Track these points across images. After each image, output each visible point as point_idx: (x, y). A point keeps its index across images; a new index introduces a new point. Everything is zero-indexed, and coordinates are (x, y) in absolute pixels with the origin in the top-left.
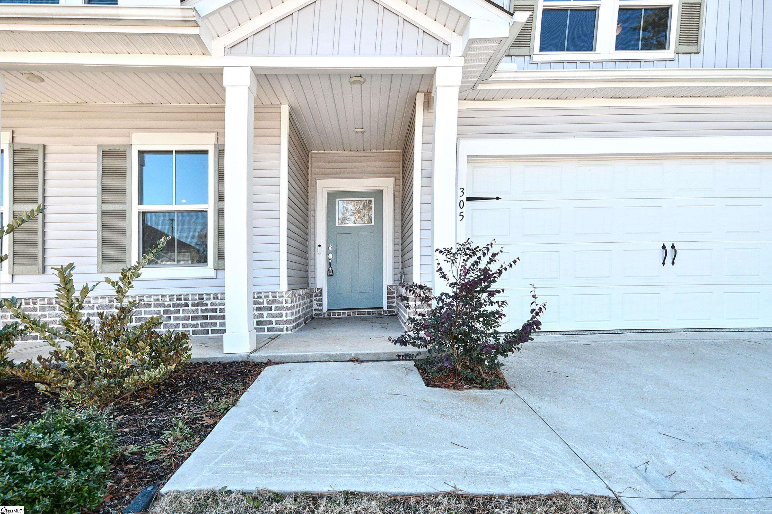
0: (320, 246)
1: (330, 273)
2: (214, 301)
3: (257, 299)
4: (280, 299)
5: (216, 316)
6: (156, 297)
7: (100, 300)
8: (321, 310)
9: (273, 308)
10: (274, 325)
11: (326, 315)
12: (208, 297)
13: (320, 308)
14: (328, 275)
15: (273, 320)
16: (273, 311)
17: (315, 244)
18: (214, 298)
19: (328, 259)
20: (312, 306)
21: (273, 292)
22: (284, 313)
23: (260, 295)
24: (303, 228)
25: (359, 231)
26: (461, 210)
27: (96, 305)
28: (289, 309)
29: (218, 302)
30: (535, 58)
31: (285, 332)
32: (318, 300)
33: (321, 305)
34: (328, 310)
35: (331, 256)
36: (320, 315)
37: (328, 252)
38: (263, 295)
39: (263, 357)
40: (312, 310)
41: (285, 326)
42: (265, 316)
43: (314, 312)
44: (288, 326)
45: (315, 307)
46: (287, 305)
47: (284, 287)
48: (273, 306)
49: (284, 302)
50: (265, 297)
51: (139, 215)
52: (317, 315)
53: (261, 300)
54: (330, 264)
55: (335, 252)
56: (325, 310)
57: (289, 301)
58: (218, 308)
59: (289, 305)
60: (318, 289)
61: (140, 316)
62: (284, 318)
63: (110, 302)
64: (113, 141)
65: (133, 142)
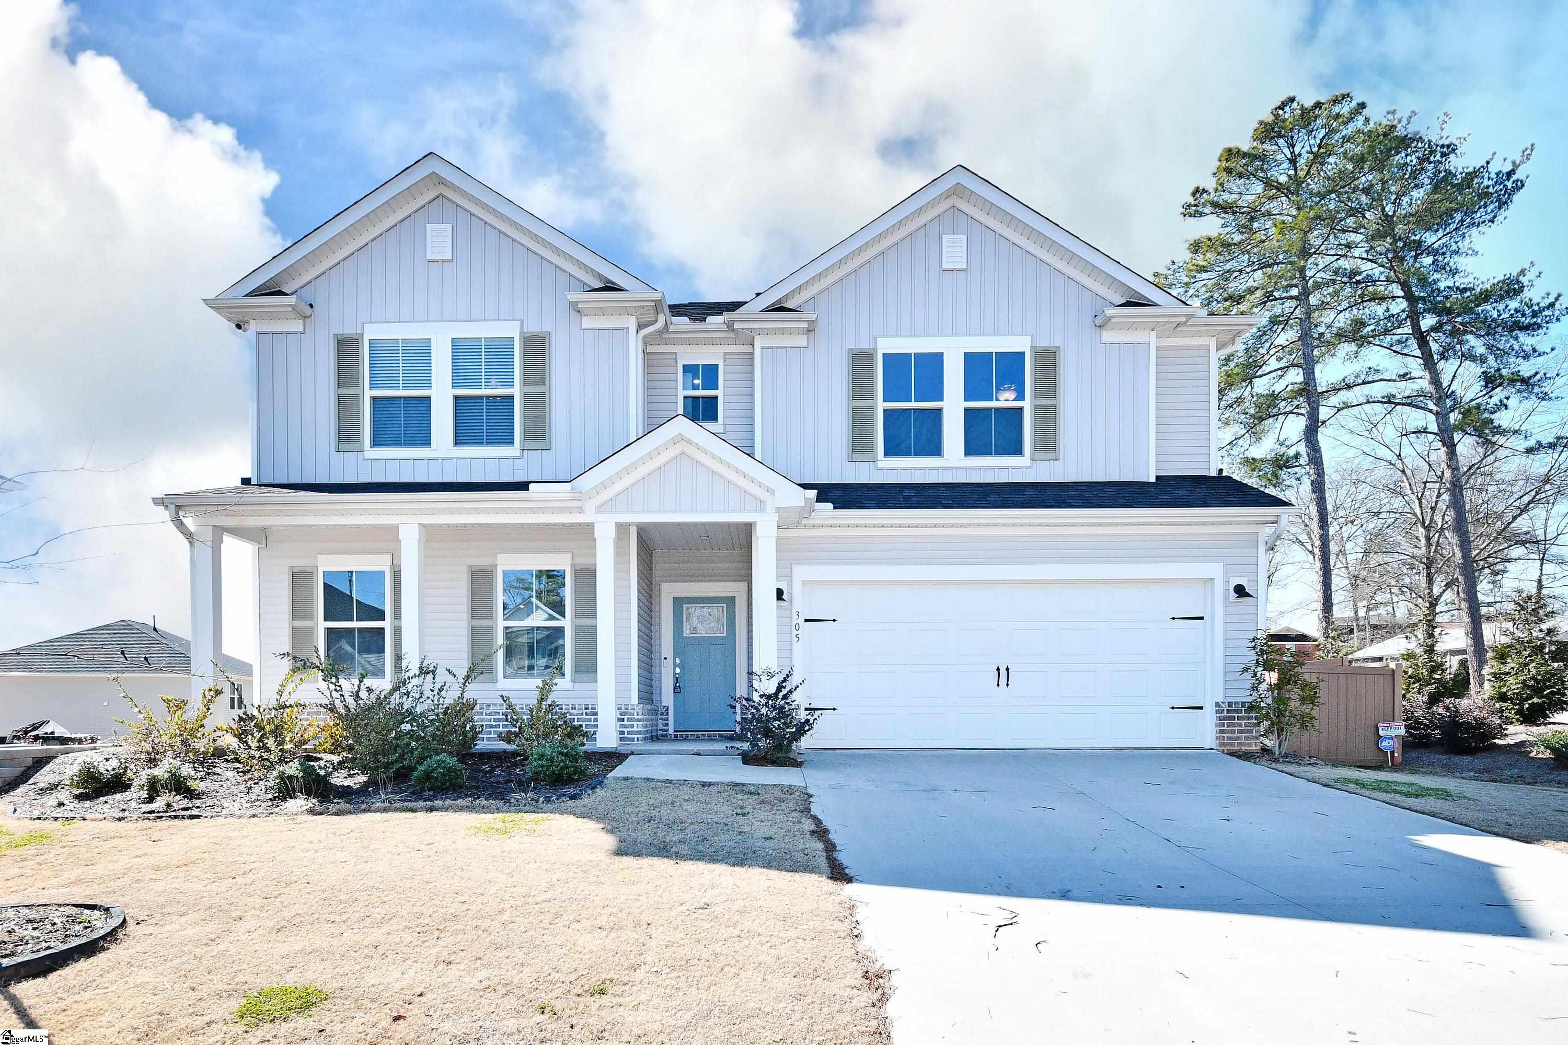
0: (665, 658)
1: (677, 690)
4: (632, 711)
6: (521, 706)
8: (667, 730)
9: (626, 720)
10: (626, 735)
11: (673, 736)
12: (567, 707)
13: (666, 728)
14: (674, 692)
15: (626, 730)
16: (625, 722)
17: (660, 656)
18: (572, 709)
19: (675, 674)
20: (657, 725)
21: (629, 705)
22: (635, 724)
24: (647, 638)
25: (710, 642)
26: (797, 633)
28: (639, 720)
30: (880, 464)
31: (636, 742)
32: (665, 720)
33: (667, 725)
34: (675, 731)
35: (678, 670)
36: (666, 735)
37: (675, 666)
39: (628, 750)
40: (657, 730)
41: (636, 736)
43: (660, 733)
44: (639, 736)
45: (661, 727)
46: (638, 717)
47: (635, 700)
48: (626, 717)
49: (636, 714)
51: (504, 630)
52: (663, 736)
54: (677, 678)
55: (682, 666)
56: (671, 731)
57: (640, 714)
58: (576, 717)
59: (640, 717)
60: (664, 707)
62: (635, 729)
64: (481, 561)
65: (499, 562)
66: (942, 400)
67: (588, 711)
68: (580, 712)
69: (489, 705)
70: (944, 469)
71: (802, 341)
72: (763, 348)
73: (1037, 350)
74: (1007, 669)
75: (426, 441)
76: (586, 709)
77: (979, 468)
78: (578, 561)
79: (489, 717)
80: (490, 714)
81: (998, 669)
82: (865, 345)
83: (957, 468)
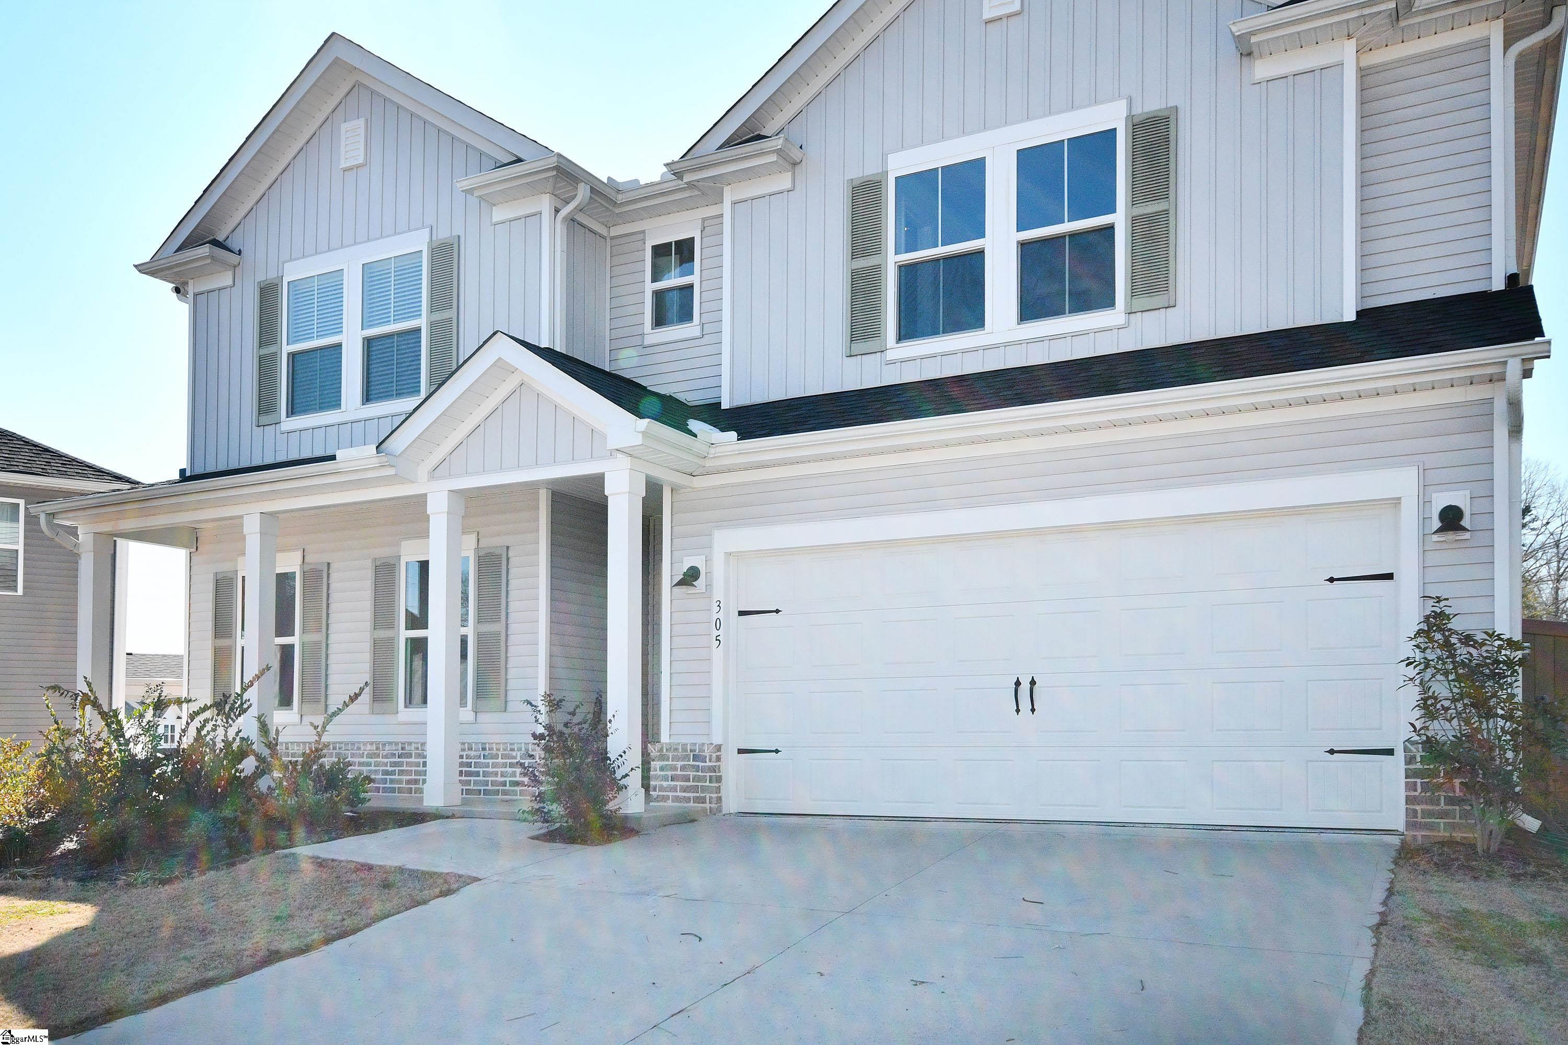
2: (469, 753)
3: (511, 752)
5: (470, 771)
6: (416, 745)
7: (369, 747)
21: (525, 744)
23: (513, 747)
27: (366, 753)
29: (472, 753)
38: (516, 747)
42: (518, 775)
50: (518, 750)
51: (406, 643)
53: (514, 754)
58: (473, 761)
61: (402, 768)
63: (377, 748)
64: (384, 552)
65: (402, 553)
66: (982, 235)
67: (487, 753)
68: (477, 753)
69: (384, 745)
70: (985, 348)
71: (784, 181)
72: (734, 203)
73: (1136, 121)
74: (1033, 683)
75: (336, 404)
76: (484, 749)
77: (1040, 340)
78: (484, 543)
79: (386, 760)
80: (386, 757)
81: (1018, 683)
82: (871, 170)
83: (1006, 345)
